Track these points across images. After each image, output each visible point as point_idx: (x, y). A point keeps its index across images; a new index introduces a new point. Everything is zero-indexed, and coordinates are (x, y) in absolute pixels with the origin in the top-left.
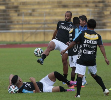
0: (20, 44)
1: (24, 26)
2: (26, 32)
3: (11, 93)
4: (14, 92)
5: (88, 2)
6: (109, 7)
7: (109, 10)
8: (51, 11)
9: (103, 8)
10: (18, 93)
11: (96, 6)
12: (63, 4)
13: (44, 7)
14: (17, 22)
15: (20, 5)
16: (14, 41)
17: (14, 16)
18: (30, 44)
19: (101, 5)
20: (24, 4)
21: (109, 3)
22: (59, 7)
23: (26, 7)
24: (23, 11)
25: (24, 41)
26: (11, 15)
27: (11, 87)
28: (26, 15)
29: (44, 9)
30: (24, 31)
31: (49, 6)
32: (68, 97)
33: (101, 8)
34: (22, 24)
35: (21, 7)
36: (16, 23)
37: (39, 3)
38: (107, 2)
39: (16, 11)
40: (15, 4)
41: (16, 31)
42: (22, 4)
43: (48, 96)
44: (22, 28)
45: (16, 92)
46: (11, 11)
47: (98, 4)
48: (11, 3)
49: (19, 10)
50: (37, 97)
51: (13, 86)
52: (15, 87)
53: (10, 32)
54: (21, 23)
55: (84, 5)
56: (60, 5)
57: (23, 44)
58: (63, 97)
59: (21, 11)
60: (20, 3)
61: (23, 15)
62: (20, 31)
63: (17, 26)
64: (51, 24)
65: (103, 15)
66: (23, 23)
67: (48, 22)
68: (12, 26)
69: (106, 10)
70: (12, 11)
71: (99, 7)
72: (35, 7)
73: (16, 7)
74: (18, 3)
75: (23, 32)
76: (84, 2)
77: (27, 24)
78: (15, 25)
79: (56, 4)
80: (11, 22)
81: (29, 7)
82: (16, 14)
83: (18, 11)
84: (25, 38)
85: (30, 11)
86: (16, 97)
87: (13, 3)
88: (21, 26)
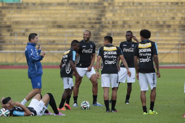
0: (12, 65)
1: (17, 46)
2: (18, 53)
3: (2, 116)
4: (5, 115)
5: (84, 23)
6: (106, 29)
7: (105, 32)
8: (46, 31)
9: (99, 29)
10: (10, 116)
11: (92, 27)
12: (58, 24)
13: (38, 27)
14: (10, 42)
15: (13, 24)
16: (6, 62)
17: (6, 35)
18: (23, 65)
19: (98, 26)
20: (17, 23)
21: (105, 24)
22: (54, 27)
23: (19, 27)
24: (16, 30)
25: (16, 62)
26: (3, 34)
27: (2, 110)
28: (19, 34)
29: (38, 29)
30: (17, 51)
31: (43, 26)
32: (62, 121)
33: (97, 29)
34: (15, 45)
35: (14, 26)
36: (8, 43)
37: (32, 23)
38: (103, 23)
39: (9, 31)
40: (8, 23)
41: (8, 51)
42: (14, 23)
43: (41, 120)
44: (15, 49)
45: (7, 115)
46: (3, 30)
47: (94, 25)
48: (3, 22)
49: (12, 30)
50: (30, 121)
51: (4, 109)
52: (6, 110)
53: (2, 53)
54: (13, 43)
55: (80, 25)
56: (55, 25)
57: (15, 65)
58: (56, 121)
59: (14, 31)
60: (13, 22)
61: (16, 35)
62: (13, 51)
63: (10, 47)
64: (45, 44)
65: (99, 36)
66: (16, 43)
67: (42, 42)
68: (4, 46)
69: (103, 31)
70: (5, 31)
71: (95, 28)
72: (29, 27)
73: (9, 27)
74: (11, 22)
75: (15, 53)
76: (80, 23)
77: (19, 44)
78: (8, 45)
79: (51, 24)
80: (4, 42)
81: (22, 26)
82: (8, 34)
83: (10, 31)
84: (17, 59)
85: (23, 31)
86: (8, 121)
87: (6, 22)
88: (13, 46)
